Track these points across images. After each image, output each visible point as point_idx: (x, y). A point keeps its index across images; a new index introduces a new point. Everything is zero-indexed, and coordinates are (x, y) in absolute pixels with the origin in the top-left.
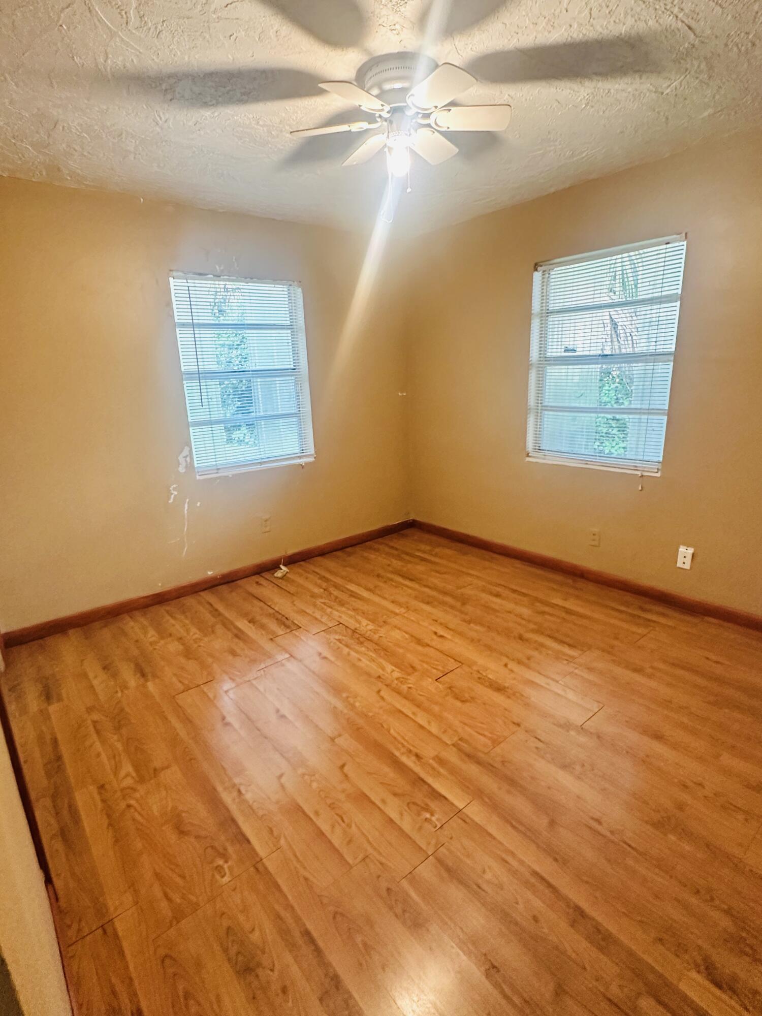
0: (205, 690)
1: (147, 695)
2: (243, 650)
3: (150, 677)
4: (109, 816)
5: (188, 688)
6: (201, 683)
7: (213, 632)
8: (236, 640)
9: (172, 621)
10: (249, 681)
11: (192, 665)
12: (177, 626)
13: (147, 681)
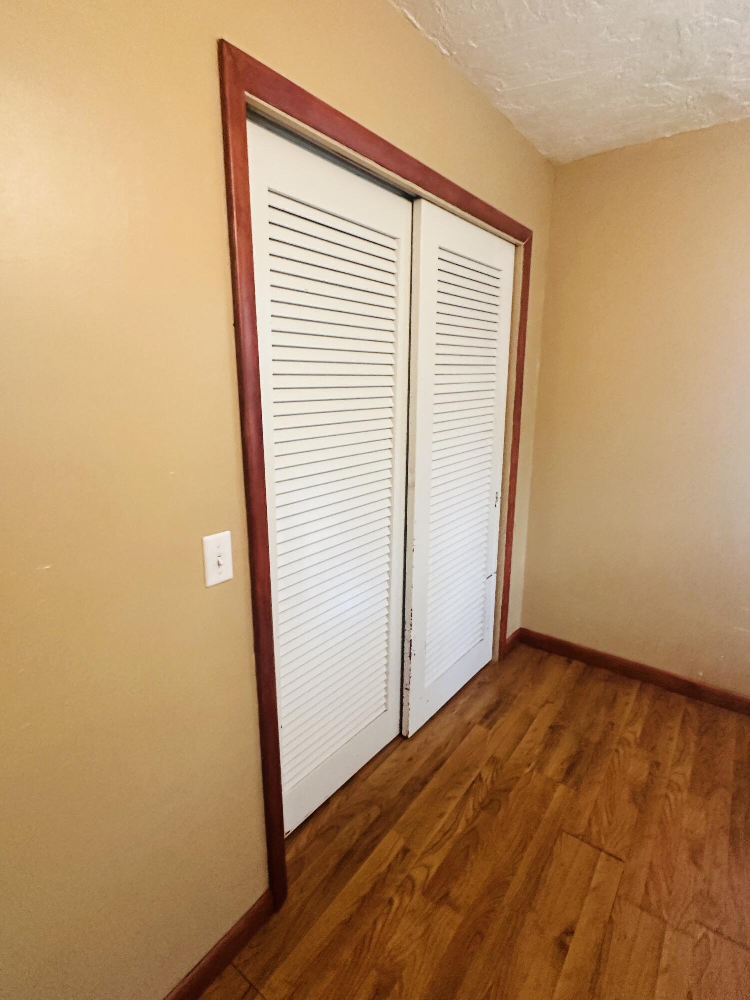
0: (600, 864)
1: (544, 800)
2: (717, 865)
3: (571, 781)
4: (373, 890)
5: (585, 838)
6: (607, 848)
7: (708, 795)
8: (724, 839)
9: (676, 734)
10: (666, 922)
11: (627, 813)
12: (673, 746)
13: (564, 781)
